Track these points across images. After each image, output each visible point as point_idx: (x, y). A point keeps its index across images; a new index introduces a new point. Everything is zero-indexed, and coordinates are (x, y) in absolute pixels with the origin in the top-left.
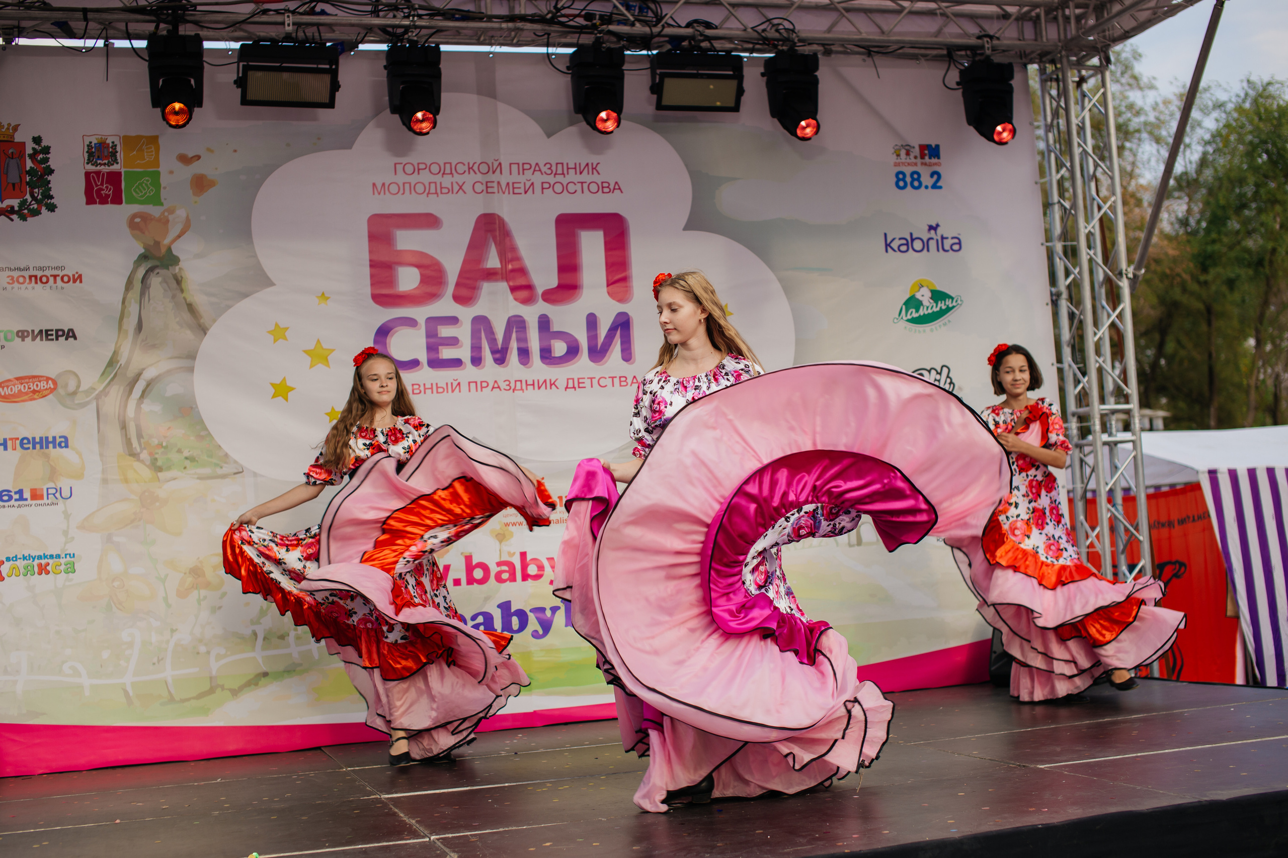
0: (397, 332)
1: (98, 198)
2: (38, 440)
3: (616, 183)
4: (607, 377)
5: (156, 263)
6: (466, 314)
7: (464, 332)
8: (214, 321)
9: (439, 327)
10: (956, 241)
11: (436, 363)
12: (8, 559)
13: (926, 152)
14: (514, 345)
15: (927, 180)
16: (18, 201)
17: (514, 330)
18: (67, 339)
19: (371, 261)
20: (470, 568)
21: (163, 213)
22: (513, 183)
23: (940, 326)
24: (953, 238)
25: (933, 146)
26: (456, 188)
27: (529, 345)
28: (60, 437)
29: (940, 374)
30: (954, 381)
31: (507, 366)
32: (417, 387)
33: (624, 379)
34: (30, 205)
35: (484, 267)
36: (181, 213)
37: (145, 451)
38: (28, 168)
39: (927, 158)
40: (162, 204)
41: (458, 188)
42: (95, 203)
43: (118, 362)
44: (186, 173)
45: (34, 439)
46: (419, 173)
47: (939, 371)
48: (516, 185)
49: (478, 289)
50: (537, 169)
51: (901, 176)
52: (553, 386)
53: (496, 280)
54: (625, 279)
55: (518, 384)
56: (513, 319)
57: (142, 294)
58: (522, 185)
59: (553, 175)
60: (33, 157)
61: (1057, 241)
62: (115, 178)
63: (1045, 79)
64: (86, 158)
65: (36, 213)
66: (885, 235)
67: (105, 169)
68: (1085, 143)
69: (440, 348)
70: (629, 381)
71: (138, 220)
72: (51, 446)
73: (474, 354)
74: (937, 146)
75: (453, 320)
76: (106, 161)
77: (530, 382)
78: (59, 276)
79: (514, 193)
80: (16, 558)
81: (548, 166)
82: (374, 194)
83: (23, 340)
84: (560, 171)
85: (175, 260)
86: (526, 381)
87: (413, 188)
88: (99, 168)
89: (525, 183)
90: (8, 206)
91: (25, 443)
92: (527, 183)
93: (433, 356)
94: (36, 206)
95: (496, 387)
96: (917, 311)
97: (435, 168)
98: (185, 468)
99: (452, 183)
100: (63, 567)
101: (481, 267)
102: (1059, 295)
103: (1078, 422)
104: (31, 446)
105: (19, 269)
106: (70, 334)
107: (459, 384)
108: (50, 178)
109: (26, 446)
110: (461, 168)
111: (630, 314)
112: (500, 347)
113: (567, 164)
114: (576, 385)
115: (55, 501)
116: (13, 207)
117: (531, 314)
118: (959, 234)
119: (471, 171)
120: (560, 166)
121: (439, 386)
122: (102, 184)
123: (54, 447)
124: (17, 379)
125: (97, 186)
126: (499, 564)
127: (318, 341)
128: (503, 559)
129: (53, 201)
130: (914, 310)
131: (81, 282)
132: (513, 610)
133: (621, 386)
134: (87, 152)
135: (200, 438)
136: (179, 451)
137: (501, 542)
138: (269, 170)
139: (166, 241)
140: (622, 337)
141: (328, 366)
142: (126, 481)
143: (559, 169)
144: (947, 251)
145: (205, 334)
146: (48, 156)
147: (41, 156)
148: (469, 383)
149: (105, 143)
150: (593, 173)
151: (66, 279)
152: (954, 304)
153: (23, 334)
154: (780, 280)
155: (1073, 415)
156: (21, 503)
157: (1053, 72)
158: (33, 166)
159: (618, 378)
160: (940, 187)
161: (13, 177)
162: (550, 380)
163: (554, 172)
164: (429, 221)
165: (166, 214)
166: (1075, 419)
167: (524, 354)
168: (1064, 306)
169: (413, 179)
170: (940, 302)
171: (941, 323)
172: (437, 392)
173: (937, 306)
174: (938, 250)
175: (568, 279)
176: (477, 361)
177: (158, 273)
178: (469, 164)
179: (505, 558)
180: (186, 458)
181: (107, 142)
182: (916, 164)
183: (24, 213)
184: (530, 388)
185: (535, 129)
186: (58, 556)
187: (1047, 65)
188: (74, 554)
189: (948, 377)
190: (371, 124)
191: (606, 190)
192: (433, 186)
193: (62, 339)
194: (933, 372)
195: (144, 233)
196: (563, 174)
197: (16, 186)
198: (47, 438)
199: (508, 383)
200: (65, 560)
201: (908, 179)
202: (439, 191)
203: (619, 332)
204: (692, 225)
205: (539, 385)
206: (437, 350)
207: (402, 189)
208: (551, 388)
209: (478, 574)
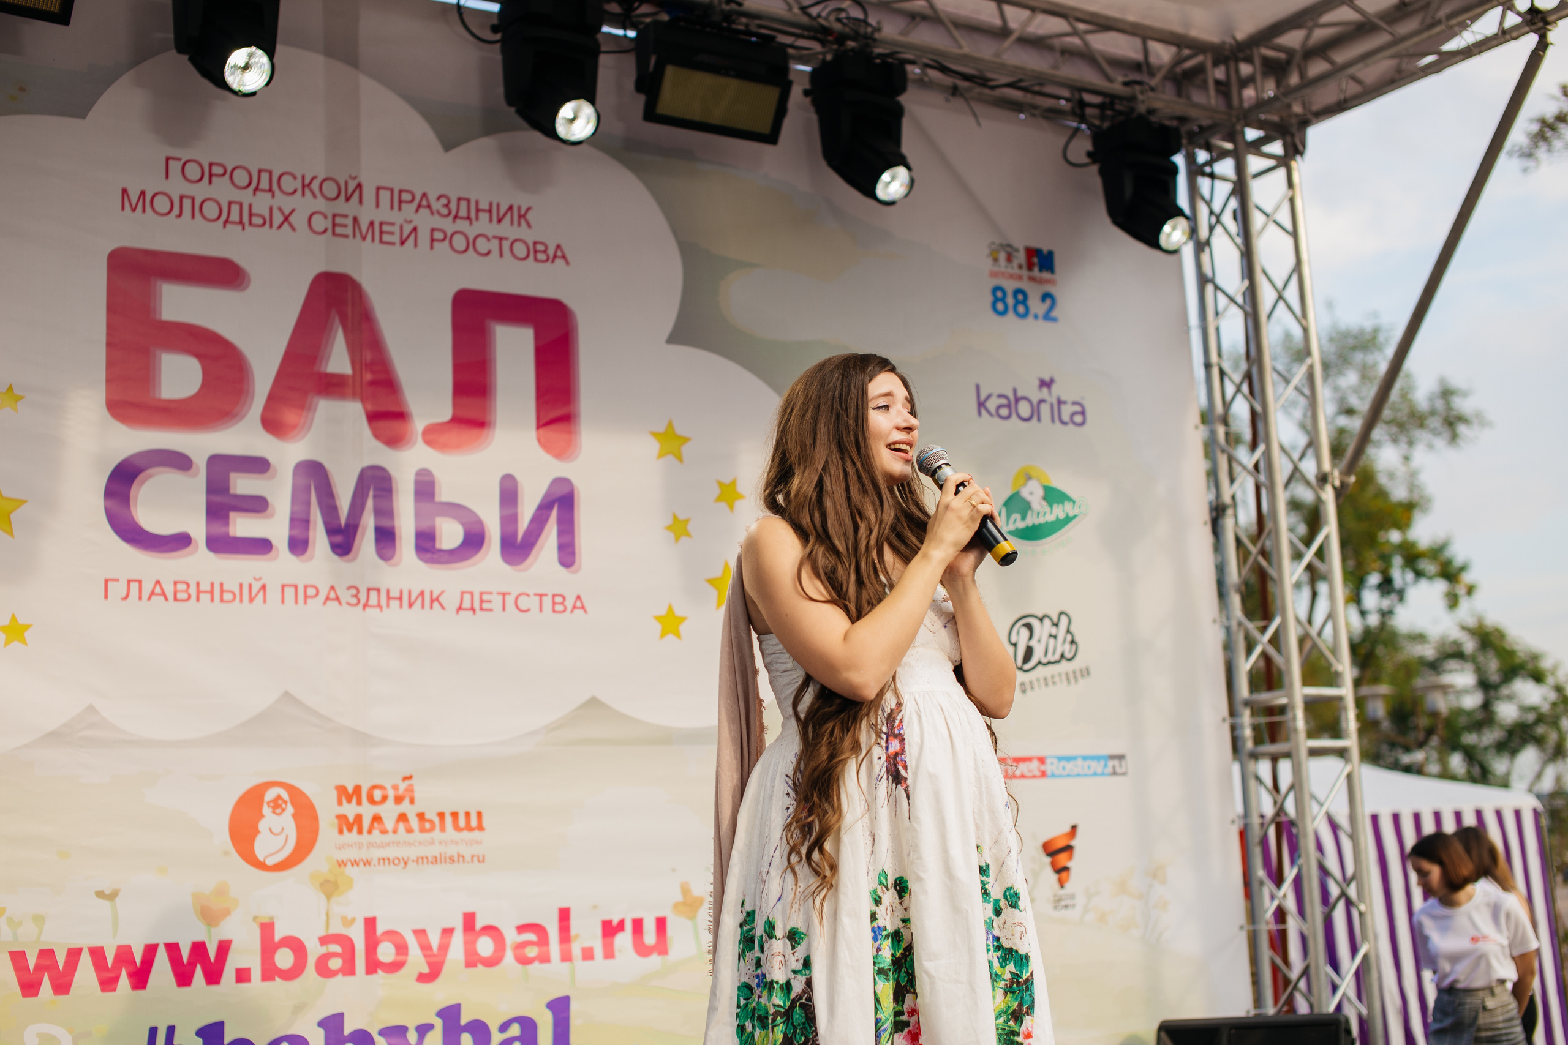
0: (150, 476)
3: (558, 247)
4: (531, 593)
6: (285, 455)
7: (278, 489)
9: (233, 476)
11: (220, 544)
13: (1035, 260)
14: (369, 522)
17: (371, 493)
20: (268, 946)
22: (381, 224)
23: (1055, 546)
24: (1072, 404)
25: (1046, 252)
26: (278, 218)
27: (397, 523)
29: (1056, 625)
30: (1077, 639)
31: (354, 559)
32: (184, 587)
33: (558, 599)
35: (322, 370)
39: (1036, 269)
41: (281, 219)
46: (210, 182)
47: (1055, 621)
49: (309, 409)
50: (423, 203)
53: (342, 397)
54: (568, 417)
55: (373, 594)
56: (369, 473)
58: (396, 229)
59: (451, 218)
63: (1196, 171)
66: (978, 387)
69: (232, 515)
70: (569, 604)
73: (295, 532)
74: (1051, 253)
75: (260, 465)
77: (395, 593)
79: (381, 241)
81: (444, 201)
82: (123, 208)
84: (463, 213)
86: (388, 591)
87: (197, 209)
89: (401, 227)
92: (405, 225)
93: (218, 529)
95: (333, 596)
96: (1024, 518)
97: (241, 178)
99: (271, 209)
101: (316, 369)
107: (264, 587)
110: (288, 184)
111: (575, 482)
112: (343, 521)
113: (477, 202)
114: (477, 605)
117: (403, 466)
118: (1082, 399)
119: (307, 190)
120: (464, 204)
121: (225, 587)
126: (324, 940)
128: (333, 930)
130: (1019, 516)
132: (347, 1032)
133: (554, 611)
137: (329, 896)
140: (560, 521)
141: (11, 534)
143: (463, 208)
144: (1065, 424)
150: (519, 224)
152: (1076, 511)
155: (1247, 703)
159: (550, 597)
160: (1055, 320)
162: (431, 593)
163: (454, 213)
164: (224, 273)
167: (386, 537)
169: (200, 191)
170: (1055, 506)
172: (222, 600)
173: (1051, 513)
174: (1053, 421)
175: (470, 408)
176: (299, 545)
178: (303, 177)
179: (337, 928)
182: (1020, 278)
184: (395, 604)
185: (422, 131)
189: (1068, 631)
190: (125, 79)
191: (541, 256)
192: (235, 209)
194: (1047, 622)
196: (469, 218)
199: (354, 592)
202: (246, 219)
203: (554, 514)
204: (681, 335)
205: (408, 600)
206: (226, 520)
207: (177, 206)
208: (431, 607)
209: (284, 959)
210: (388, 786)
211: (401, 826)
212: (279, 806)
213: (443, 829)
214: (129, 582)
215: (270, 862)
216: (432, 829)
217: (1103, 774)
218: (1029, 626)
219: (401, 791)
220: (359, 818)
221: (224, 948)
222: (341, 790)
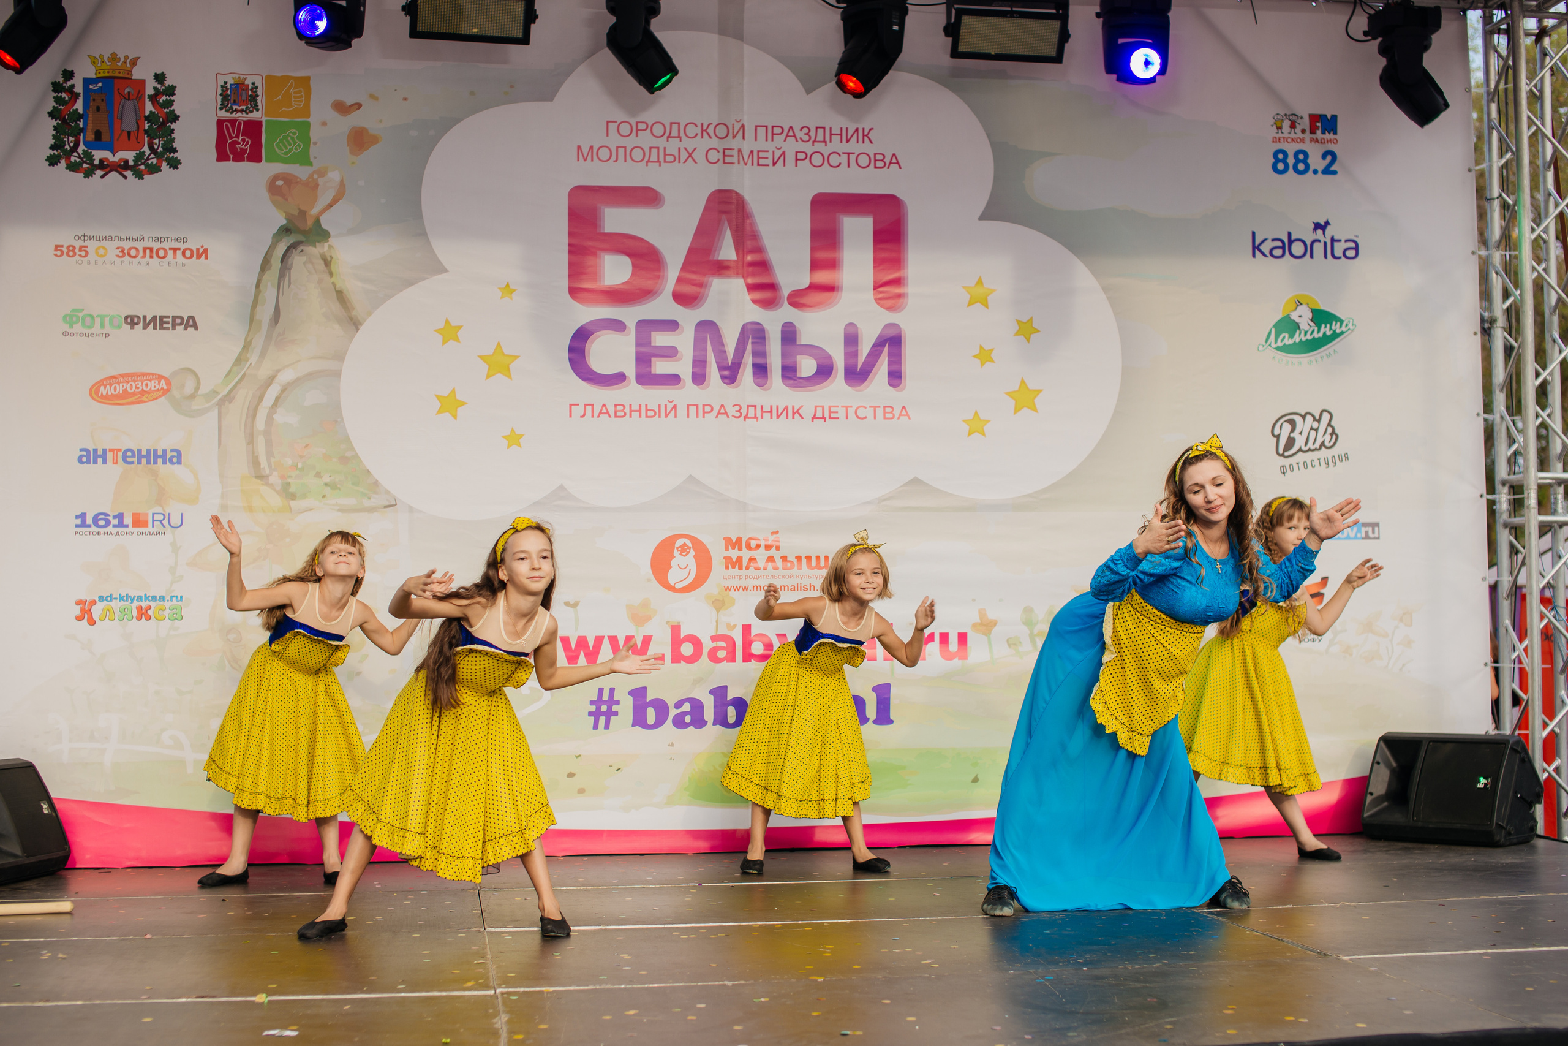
0: (599, 336)
1: (232, 153)
2: (144, 453)
3: (894, 155)
4: (867, 406)
5: (301, 238)
6: (688, 318)
7: (684, 341)
8: (369, 314)
9: (653, 334)
10: (1353, 245)
11: (646, 378)
12: (101, 599)
13: (1319, 124)
14: (748, 360)
15: (1316, 161)
16: (134, 153)
17: (750, 341)
18: (186, 329)
19: (570, 245)
20: (677, 639)
21: (311, 176)
22: (759, 151)
23: (1322, 358)
24: (1346, 241)
25: (1329, 117)
26: (684, 154)
27: (768, 361)
28: (172, 451)
29: (1319, 421)
30: (1336, 431)
31: (738, 386)
32: (621, 408)
33: (889, 410)
34: (148, 159)
35: (715, 258)
36: (334, 176)
37: (275, 473)
38: (147, 113)
39: (1319, 132)
40: (311, 164)
41: (687, 155)
42: (227, 159)
43: (248, 360)
44: (344, 124)
45: (140, 451)
46: (637, 136)
47: (1317, 417)
48: (762, 155)
49: (706, 286)
50: (791, 133)
51: (1281, 156)
52: (797, 415)
53: (729, 276)
54: (898, 282)
55: (752, 410)
56: (749, 327)
57: (281, 276)
58: (770, 155)
59: (811, 142)
60: (154, 98)
61: (1494, 250)
62: (253, 129)
64: (220, 103)
65: (154, 169)
66: (1254, 234)
67: (242, 117)
68: (1542, 119)
69: (653, 359)
70: (897, 412)
71: (280, 183)
72: (160, 460)
73: (696, 369)
74: (1334, 117)
75: (671, 325)
76: (244, 107)
77: (767, 408)
78: (179, 249)
79: (758, 165)
80: (110, 598)
81: (805, 130)
82: (578, 160)
83: (132, 328)
84: (820, 138)
85: (323, 235)
86: (762, 407)
87: (629, 155)
88: (234, 115)
89: (774, 152)
90: (120, 160)
91: (129, 456)
92: (776, 151)
93: (644, 369)
94: (155, 161)
95: (722, 412)
96: (1291, 336)
97: (658, 130)
98: (324, 496)
99: (679, 149)
100: (167, 613)
101: (711, 258)
102: (1492, 321)
103: (1509, 494)
104: (135, 460)
105: (132, 239)
106: (190, 323)
107: (675, 407)
108: (173, 126)
109: (129, 460)
110: (692, 130)
111: (902, 326)
112: (730, 362)
113: (831, 128)
114: (827, 415)
115: (162, 530)
116: (126, 162)
117: (773, 321)
118: (1357, 236)
119: (704, 133)
120: (820, 131)
121: (649, 408)
122: (238, 136)
123: (164, 463)
124: (123, 376)
125: (231, 137)
126: (714, 638)
127: (499, 344)
128: (721, 632)
129: (176, 155)
130: (1287, 335)
131: (206, 258)
132: (729, 698)
133: (885, 418)
134: (221, 95)
135: (344, 460)
136: (318, 475)
137: (718, 610)
138: (447, 125)
139: (314, 211)
140: (890, 355)
141: (510, 377)
142: (250, 509)
143: (820, 134)
144: (1339, 258)
145: (358, 329)
146: (172, 98)
147: (164, 98)
148: (688, 406)
149: (243, 84)
150: (863, 142)
151: (188, 254)
152: (1344, 329)
153: (132, 320)
154: (1105, 289)
155: (1504, 483)
156: (120, 530)
157: (1502, 19)
158: (153, 110)
159: (882, 409)
160: (1335, 173)
161: (129, 123)
162: (793, 407)
163: (813, 139)
164: (647, 197)
165: (315, 176)
166: (1506, 489)
167: (761, 370)
168: (1499, 336)
169: (630, 142)
170: (1323, 326)
171: (1324, 354)
172: (647, 416)
173: (1319, 331)
174: (1326, 257)
175: (823, 277)
176: (699, 378)
177: (302, 251)
178: (702, 124)
179: (723, 631)
180: (326, 484)
181: (246, 83)
182: (1303, 141)
183: (140, 169)
184: (767, 415)
185: (789, 80)
186: (162, 598)
187: (1495, 12)
188: (181, 597)
189: (1329, 425)
190: (582, 69)
191: (880, 164)
192: (654, 151)
193: (180, 328)
194: (1309, 418)
195: (286, 200)
196: (824, 141)
197: (132, 134)
198: (156, 451)
199: (738, 408)
200: (170, 603)
201: (1291, 161)
202: (661, 159)
203: (886, 349)
204: (992, 212)
205: (777, 413)
206: (648, 363)
207: (614, 157)
208: (793, 418)
209: (687, 649)
210: (761, 538)
211: (770, 565)
212: (685, 551)
213: (800, 568)
214: (585, 405)
215: (678, 586)
216: (791, 568)
217: (1356, 538)
218: (1292, 423)
219: (769, 543)
220: (740, 559)
221: (647, 640)
222: (728, 541)
